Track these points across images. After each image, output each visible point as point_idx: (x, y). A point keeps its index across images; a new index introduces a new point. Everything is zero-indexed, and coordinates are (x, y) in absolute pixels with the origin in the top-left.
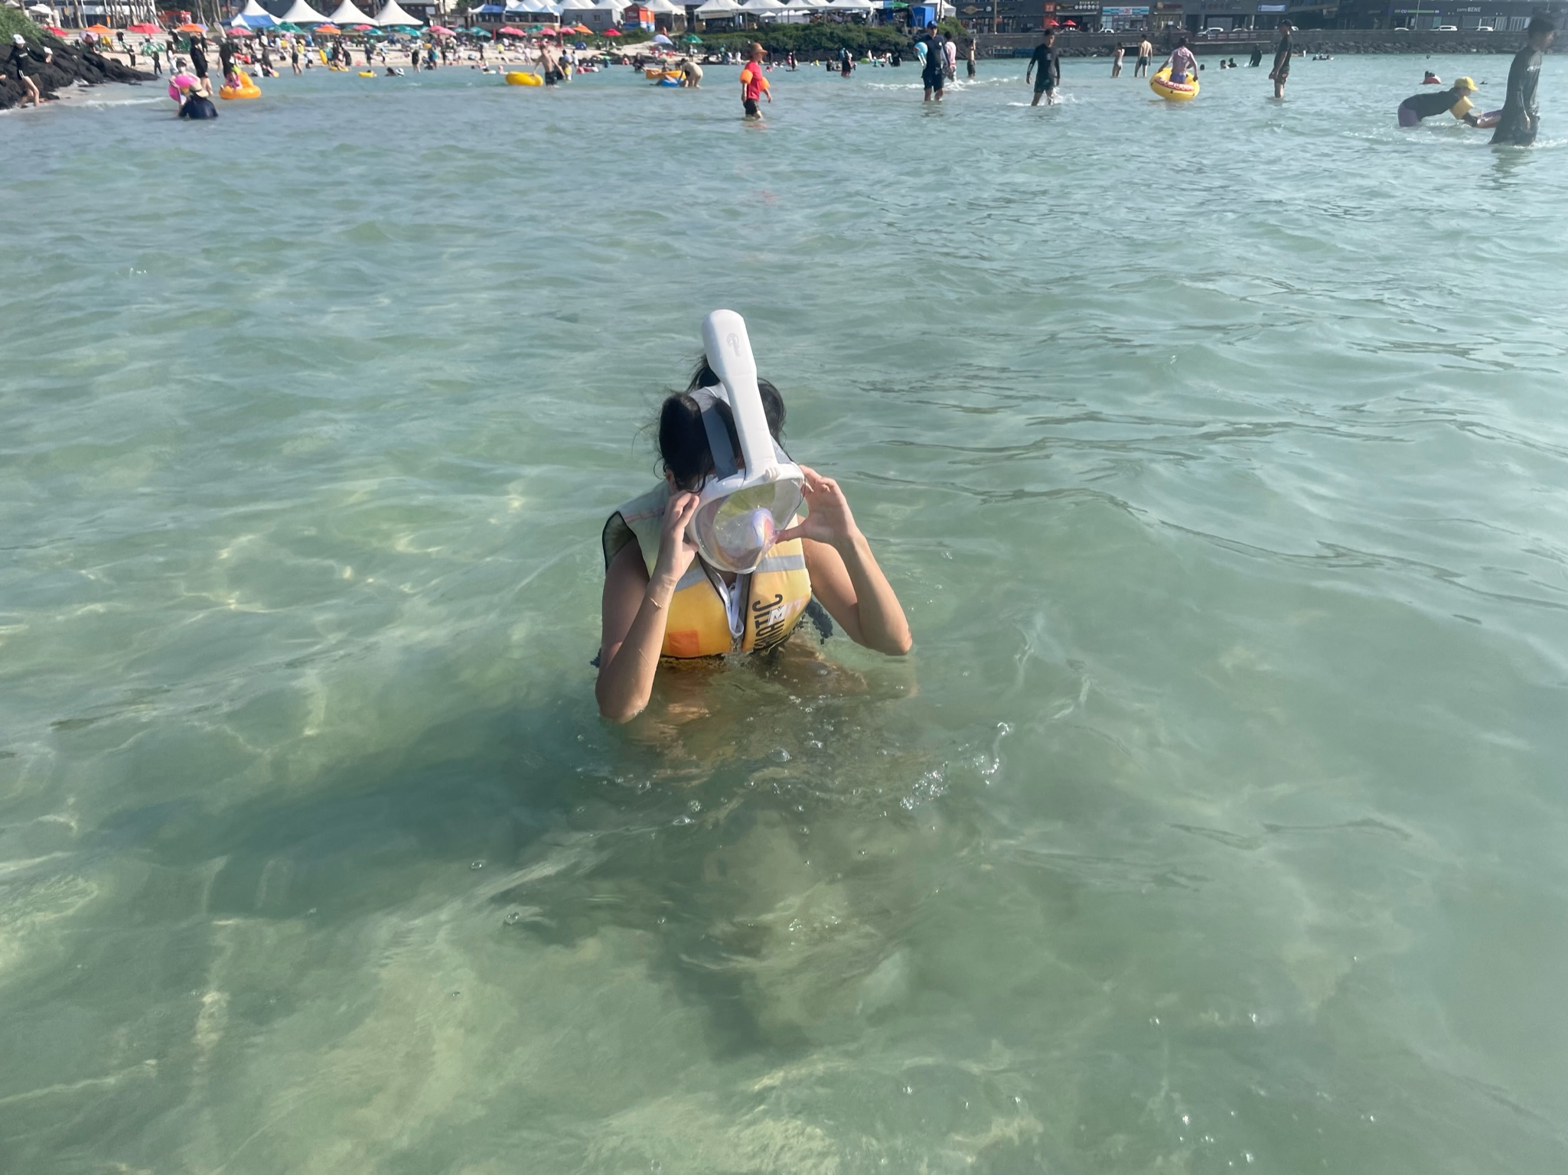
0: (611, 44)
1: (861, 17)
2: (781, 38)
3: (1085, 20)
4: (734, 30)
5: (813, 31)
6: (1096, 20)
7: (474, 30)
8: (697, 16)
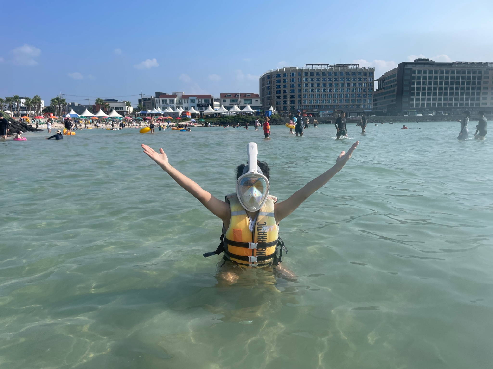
0: (178, 121)
1: (250, 114)
2: (228, 119)
3: (315, 114)
4: (214, 118)
5: (237, 118)
6: (318, 114)
7: (138, 118)
8: (203, 114)
